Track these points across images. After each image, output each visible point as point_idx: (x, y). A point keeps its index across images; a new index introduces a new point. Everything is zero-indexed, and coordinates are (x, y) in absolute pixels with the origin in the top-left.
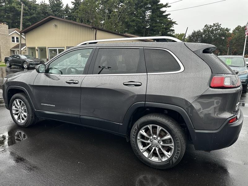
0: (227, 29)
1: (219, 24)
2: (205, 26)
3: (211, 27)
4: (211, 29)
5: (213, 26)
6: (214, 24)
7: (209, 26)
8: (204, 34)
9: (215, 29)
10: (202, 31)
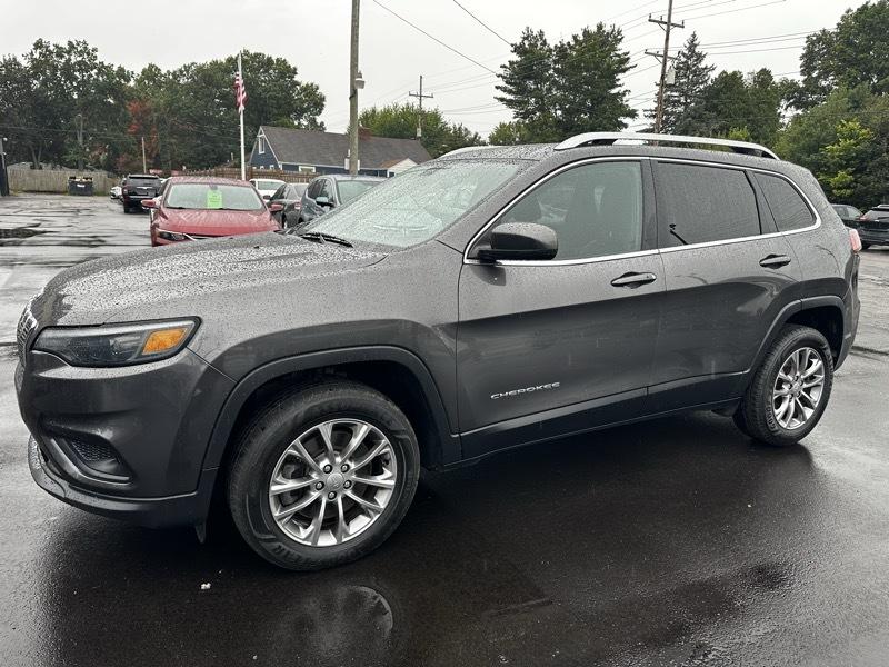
0: (121, 69)
1: (90, 47)
2: (38, 45)
3: (60, 52)
4: (63, 61)
5: (69, 53)
6: (70, 43)
7: (52, 48)
8: (35, 76)
9: (79, 63)
10: (25, 63)
